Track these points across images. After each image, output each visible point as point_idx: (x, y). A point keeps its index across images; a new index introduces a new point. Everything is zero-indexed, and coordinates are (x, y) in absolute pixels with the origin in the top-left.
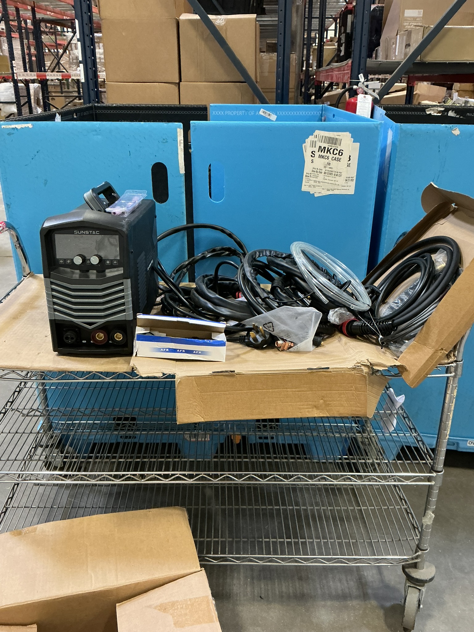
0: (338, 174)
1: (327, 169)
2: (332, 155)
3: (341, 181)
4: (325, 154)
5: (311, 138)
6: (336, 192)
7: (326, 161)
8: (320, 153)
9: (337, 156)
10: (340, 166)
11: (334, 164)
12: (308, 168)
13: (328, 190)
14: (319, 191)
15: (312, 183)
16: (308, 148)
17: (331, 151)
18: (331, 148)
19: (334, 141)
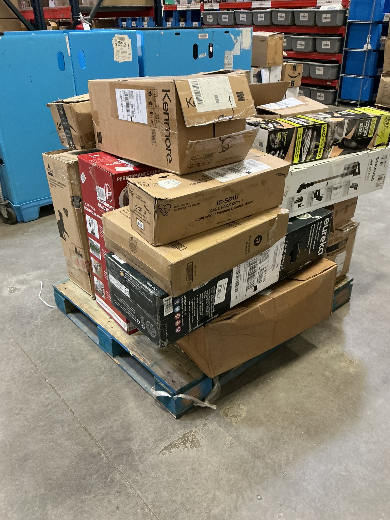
0: (126, 52)
2: (122, 45)
3: (127, 55)
4: (120, 44)
5: (114, 38)
6: (126, 60)
7: (121, 47)
8: (118, 44)
10: (125, 49)
12: (115, 51)
13: (123, 59)
14: (120, 60)
15: (117, 57)
18: (121, 42)
19: (122, 39)
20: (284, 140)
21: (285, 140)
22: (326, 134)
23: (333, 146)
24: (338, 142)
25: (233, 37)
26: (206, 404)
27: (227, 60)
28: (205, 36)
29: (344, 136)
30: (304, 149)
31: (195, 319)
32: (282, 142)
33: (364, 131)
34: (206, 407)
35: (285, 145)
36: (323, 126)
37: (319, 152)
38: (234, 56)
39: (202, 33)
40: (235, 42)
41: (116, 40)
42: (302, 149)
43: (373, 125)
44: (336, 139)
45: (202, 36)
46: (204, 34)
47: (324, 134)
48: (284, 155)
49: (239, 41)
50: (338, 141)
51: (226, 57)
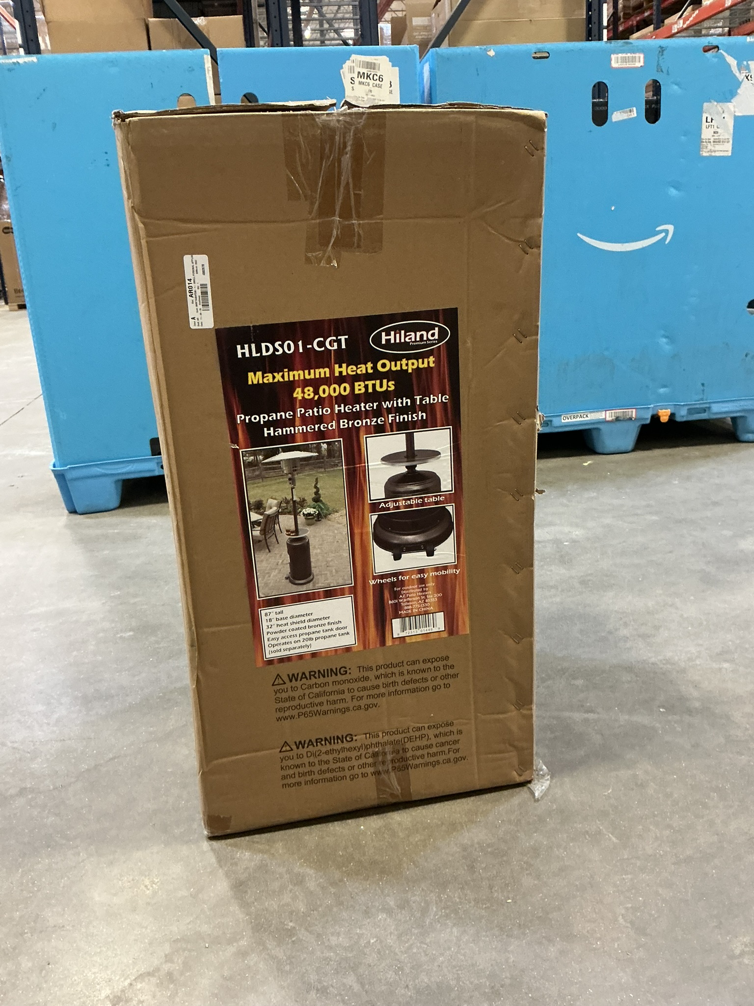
1: (369, 97)
2: (371, 82)
4: (365, 80)
5: (348, 63)
7: (368, 88)
8: (359, 79)
9: (378, 82)
11: (375, 90)
16: (346, 74)
17: (371, 76)
18: (369, 73)
19: (371, 66)
25: (732, 62)
27: (711, 130)
28: (634, 60)
38: (737, 119)
39: (624, 53)
40: (741, 76)
41: (352, 70)
45: (624, 60)
46: (629, 55)
51: (709, 120)
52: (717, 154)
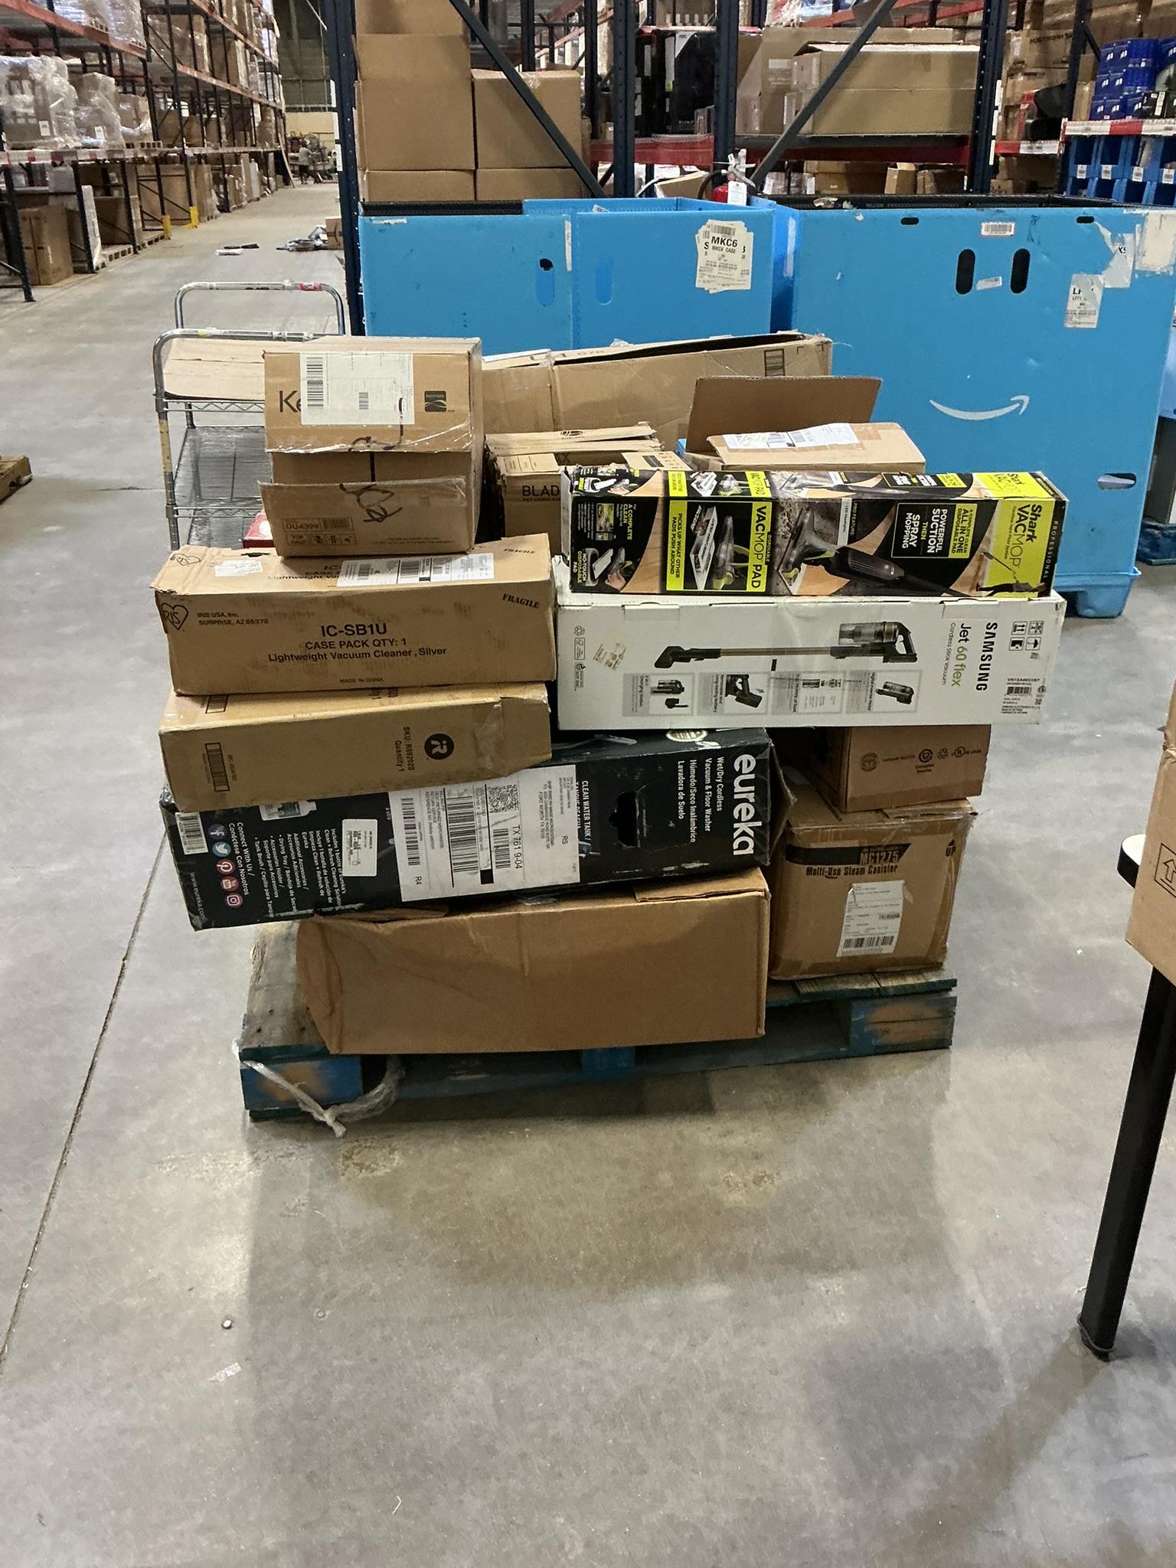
0: (733, 267)
1: (722, 261)
2: (726, 246)
3: (736, 274)
4: (719, 245)
5: (704, 228)
6: (732, 288)
7: (721, 253)
8: (714, 244)
9: (731, 247)
10: (734, 258)
11: (728, 255)
12: (701, 262)
13: (723, 285)
14: (714, 288)
15: (706, 278)
16: (701, 239)
17: (725, 242)
18: (725, 238)
19: (727, 231)
20: (627, 525)
21: (631, 525)
22: (768, 529)
23: (804, 566)
24: (822, 556)
25: (1107, 234)
26: (328, 1117)
27: (1078, 302)
28: (1005, 228)
29: (843, 541)
30: (696, 557)
31: (284, 891)
32: (618, 529)
33: (928, 538)
34: (324, 1124)
35: (630, 538)
36: (756, 506)
37: (750, 575)
38: (1105, 290)
39: (994, 221)
40: (1114, 248)
41: (707, 235)
42: (692, 556)
43: (965, 524)
44: (810, 546)
45: (994, 228)
46: (1000, 223)
47: (760, 528)
48: (629, 563)
49: (1129, 246)
50: (823, 552)
51: (1077, 291)
52: (1081, 326)
